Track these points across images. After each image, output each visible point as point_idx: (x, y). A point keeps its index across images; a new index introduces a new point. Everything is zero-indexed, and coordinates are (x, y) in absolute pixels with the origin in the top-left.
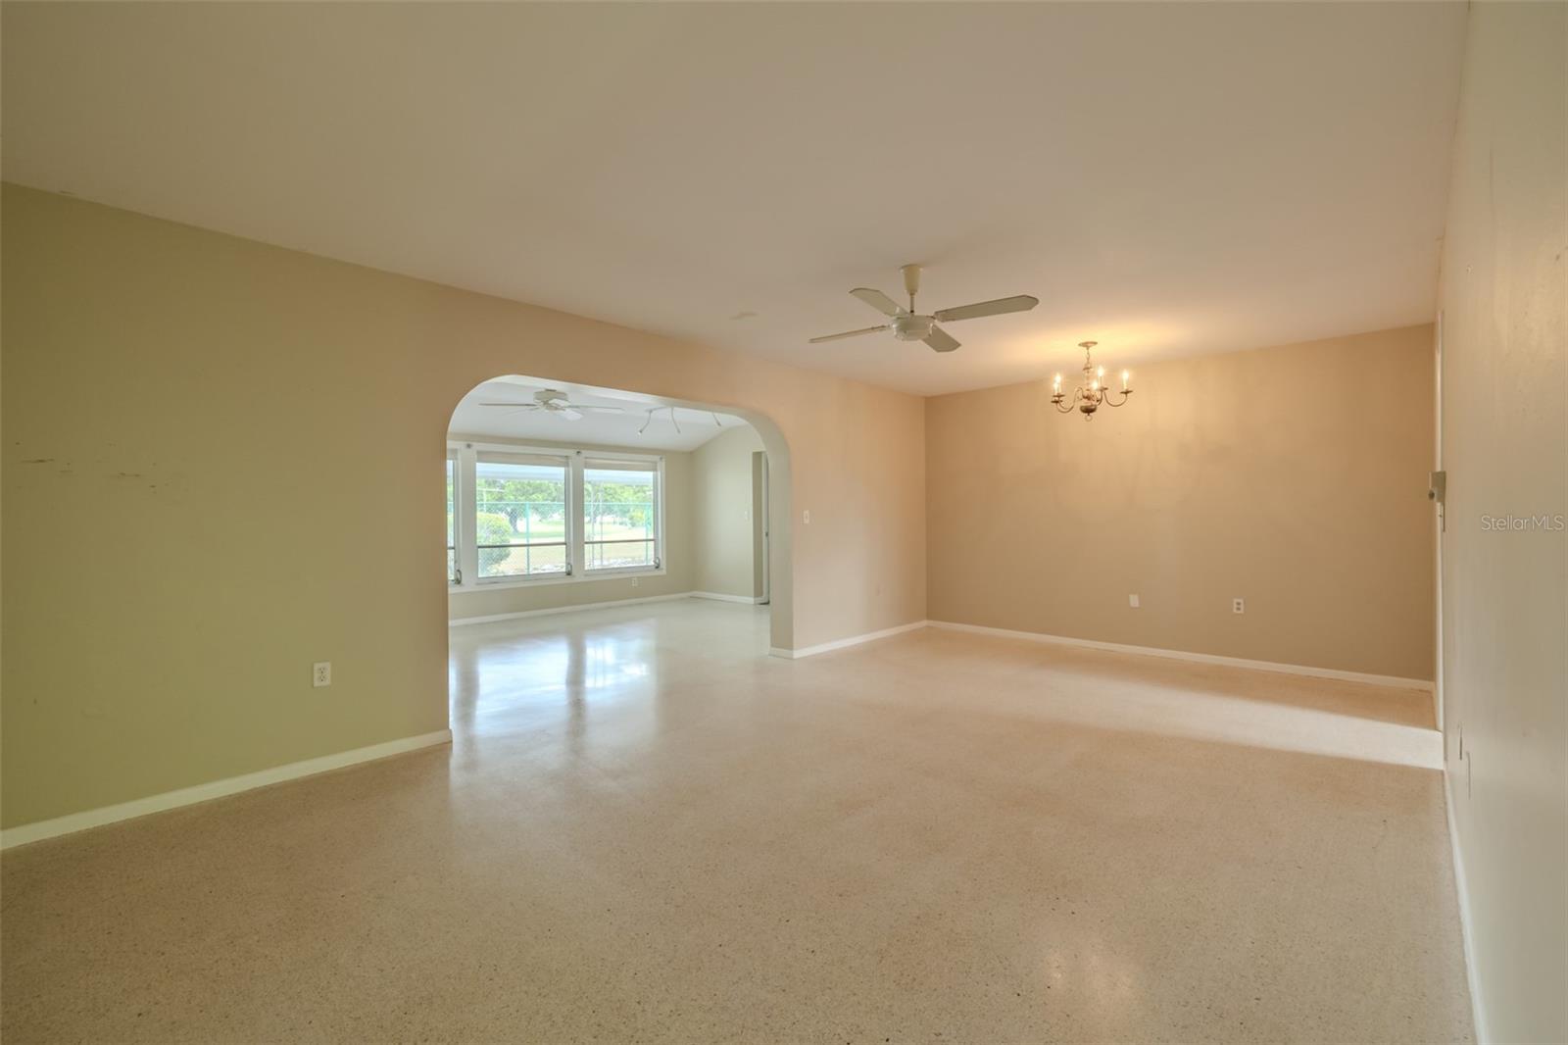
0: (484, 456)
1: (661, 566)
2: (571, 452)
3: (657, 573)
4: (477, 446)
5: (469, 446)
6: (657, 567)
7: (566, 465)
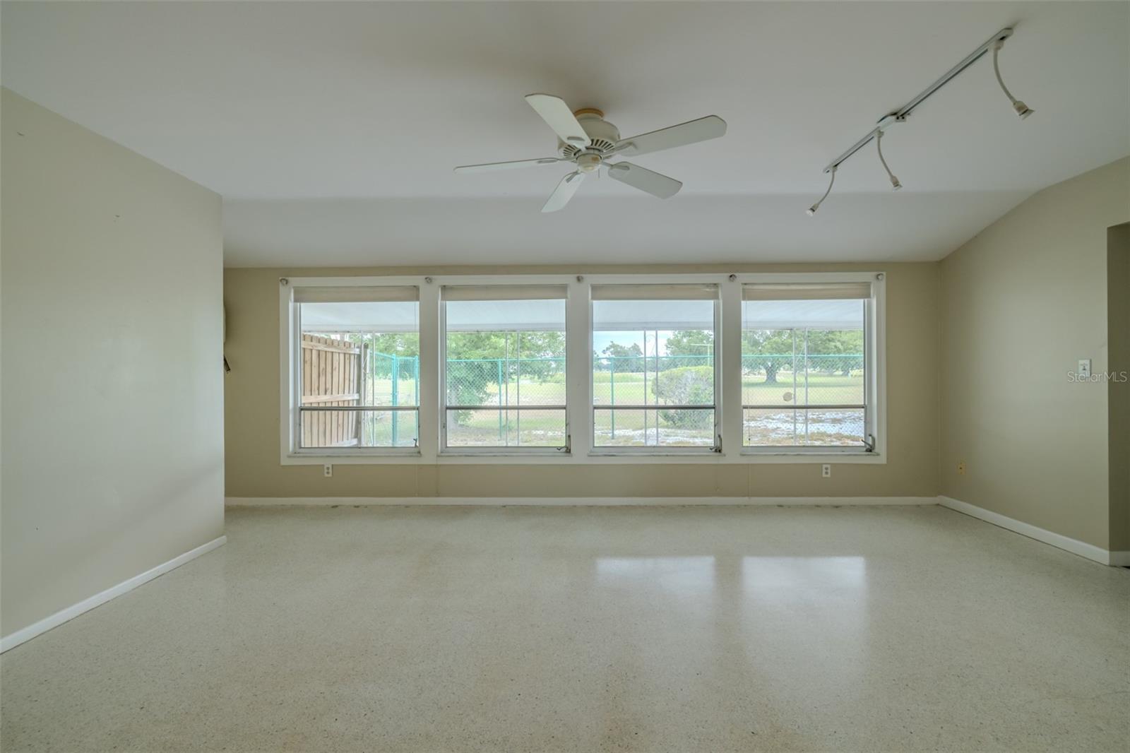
0: (600, 292)
1: (877, 450)
2: (721, 278)
3: (870, 460)
4: (592, 279)
5: (579, 279)
6: (870, 450)
7: (715, 297)
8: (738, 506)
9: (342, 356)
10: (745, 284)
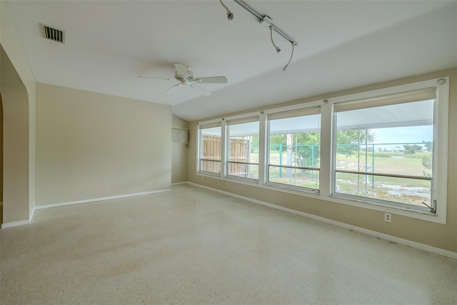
0: (271, 117)
1: (438, 213)
8: (325, 223)
9: (239, 144)
10: (336, 103)
